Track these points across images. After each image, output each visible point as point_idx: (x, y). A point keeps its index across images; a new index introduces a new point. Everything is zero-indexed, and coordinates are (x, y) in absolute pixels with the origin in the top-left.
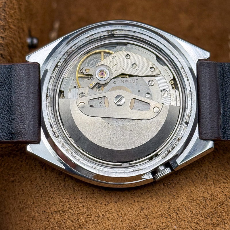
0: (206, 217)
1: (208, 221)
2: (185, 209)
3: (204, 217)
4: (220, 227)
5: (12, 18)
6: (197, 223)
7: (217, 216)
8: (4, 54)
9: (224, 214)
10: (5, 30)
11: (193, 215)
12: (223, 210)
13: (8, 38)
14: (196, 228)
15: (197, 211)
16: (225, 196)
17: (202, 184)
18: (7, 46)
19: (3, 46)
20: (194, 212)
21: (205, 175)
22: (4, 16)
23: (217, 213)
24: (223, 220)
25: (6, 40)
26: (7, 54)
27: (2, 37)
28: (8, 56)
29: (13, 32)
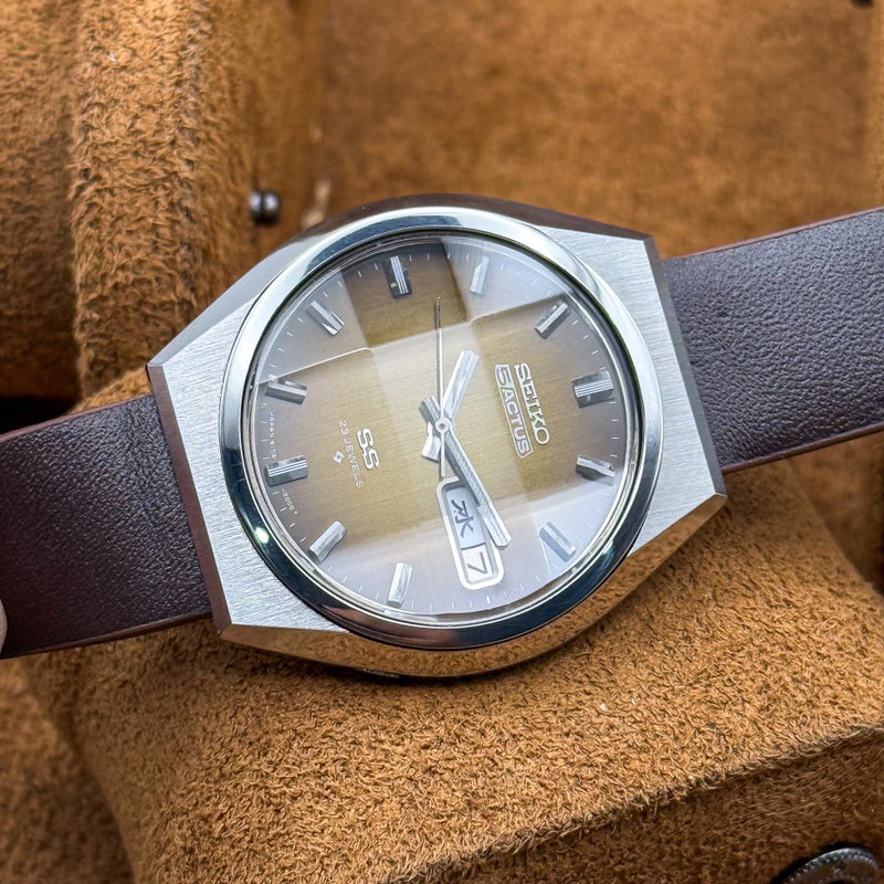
0: (691, 685)
1: (697, 693)
2: (634, 662)
3: (684, 682)
6: (665, 699)
8: (194, 210)
9: (743, 676)
10: (197, 141)
11: (654, 678)
12: (740, 668)
13: (205, 167)
14: (664, 710)
15: (665, 666)
16: (747, 631)
17: (682, 598)
18: (203, 188)
19: (190, 187)
20: (657, 670)
21: (691, 575)
22: (195, 104)
23: (721, 673)
24: (740, 691)
25: (199, 171)
26: (200, 209)
27: (189, 162)
28: (205, 216)
29: (218, 152)
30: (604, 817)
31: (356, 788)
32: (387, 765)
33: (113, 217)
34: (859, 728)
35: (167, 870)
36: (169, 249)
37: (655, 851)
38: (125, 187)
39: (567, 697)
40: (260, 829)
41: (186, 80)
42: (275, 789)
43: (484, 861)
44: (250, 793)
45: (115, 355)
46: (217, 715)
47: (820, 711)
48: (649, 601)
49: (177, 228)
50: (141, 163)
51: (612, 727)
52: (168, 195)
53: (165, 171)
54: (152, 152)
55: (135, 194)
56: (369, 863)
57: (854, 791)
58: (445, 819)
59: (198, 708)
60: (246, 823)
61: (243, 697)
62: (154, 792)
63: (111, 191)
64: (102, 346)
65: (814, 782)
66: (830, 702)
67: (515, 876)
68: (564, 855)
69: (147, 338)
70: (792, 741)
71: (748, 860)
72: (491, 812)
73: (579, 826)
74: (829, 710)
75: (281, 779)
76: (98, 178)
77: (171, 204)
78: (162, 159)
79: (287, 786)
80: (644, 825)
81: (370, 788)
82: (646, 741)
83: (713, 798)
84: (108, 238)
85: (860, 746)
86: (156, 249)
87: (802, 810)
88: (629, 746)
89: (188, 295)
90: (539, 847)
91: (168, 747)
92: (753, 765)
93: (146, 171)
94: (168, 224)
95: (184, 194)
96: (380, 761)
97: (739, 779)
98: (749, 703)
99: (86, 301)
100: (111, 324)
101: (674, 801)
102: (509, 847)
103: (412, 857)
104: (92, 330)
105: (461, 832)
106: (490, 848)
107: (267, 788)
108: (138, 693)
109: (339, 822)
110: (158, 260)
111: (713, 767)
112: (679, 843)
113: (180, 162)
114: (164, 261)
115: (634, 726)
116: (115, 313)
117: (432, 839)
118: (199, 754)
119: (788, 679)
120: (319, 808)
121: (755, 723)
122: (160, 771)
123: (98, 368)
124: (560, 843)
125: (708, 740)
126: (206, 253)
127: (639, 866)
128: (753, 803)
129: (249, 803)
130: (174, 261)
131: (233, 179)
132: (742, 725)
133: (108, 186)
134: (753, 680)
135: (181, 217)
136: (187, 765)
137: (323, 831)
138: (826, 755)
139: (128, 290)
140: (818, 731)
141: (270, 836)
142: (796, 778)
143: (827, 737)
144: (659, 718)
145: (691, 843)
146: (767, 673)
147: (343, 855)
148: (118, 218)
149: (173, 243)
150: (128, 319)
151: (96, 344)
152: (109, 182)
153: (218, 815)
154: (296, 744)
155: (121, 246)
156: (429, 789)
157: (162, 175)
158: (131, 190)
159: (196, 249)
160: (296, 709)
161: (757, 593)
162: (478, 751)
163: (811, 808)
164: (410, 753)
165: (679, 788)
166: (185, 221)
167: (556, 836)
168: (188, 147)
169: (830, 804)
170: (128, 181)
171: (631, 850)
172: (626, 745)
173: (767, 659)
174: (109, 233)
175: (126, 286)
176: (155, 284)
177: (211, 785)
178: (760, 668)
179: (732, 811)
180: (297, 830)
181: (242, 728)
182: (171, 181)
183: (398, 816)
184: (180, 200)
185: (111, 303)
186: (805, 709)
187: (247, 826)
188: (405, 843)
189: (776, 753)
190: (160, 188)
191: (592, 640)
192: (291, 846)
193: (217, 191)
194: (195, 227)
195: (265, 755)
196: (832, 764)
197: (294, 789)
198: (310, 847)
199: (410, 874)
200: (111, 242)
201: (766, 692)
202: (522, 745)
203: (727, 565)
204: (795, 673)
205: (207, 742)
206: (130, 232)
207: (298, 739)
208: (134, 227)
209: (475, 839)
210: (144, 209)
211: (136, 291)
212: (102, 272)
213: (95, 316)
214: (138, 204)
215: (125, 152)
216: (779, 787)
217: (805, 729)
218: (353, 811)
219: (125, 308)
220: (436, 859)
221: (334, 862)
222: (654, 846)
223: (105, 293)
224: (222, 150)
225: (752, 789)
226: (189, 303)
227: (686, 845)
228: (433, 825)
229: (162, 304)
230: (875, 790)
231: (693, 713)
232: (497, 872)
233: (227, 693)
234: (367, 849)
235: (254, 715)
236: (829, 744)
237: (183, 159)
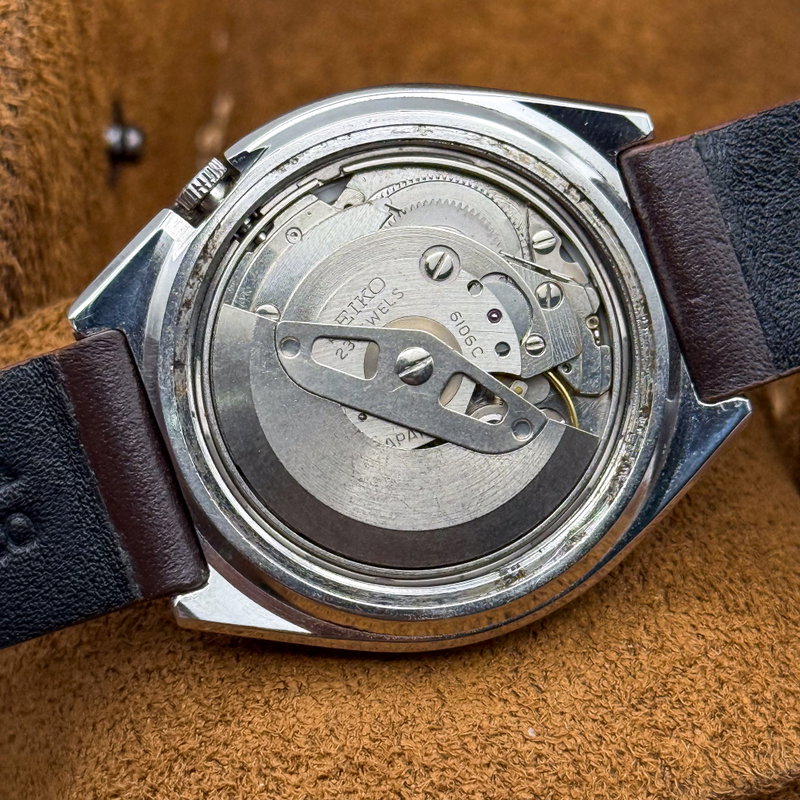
0: (633, 706)
1: (640, 716)
2: (568, 677)
3: (626, 702)
4: (678, 737)
5: (51, 50)
6: (602, 723)
7: (670, 702)
8: (16, 162)
9: (694, 697)
10: (23, 84)
11: (591, 697)
12: (691, 686)
13: (31, 111)
14: (600, 737)
15: (605, 683)
16: (701, 642)
17: (628, 600)
18: (29, 136)
19: (12, 136)
20: (595, 688)
21: (641, 574)
22: (23, 41)
23: (669, 692)
24: (689, 715)
25: (24, 118)
26: (26, 161)
27: (12, 107)
28: (31, 168)
29: (51, 93)
39: (491, 718)
41: (13, 12)
46: (94, 726)
47: (783, 740)
48: (590, 604)
51: (540, 756)
59: (74, 715)
61: (122, 707)
70: (748, 774)
74: (793, 738)
82: (578, 773)
88: (559, 779)
95: (4, 143)
98: (700, 728)
108: (13, 690)
115: (565, 755)
118: (73, 770)
119: (746, 700)
121: (706, 753)
125: (650, 774)
126: (32, 210)
132: (691, 756)
134: (705, 701)
140: (779, 763)
143: (790, 771)
144: (595, 746)
146: (723, 692)
154: (177, 767)
160: (180, 725)
161: (716, 595)
162: (384, 782)
164: (305, 783)
166: (6, 175)
168: (11, 90)
172: (555, 778)
173: (723, 676)
178: (715, 685)
181: (120, 744)
186: (765, 736)
189: (729, 790)
191: (521, 649)
194: (18, 182)
201: (719, 716)
202: (434, 776)
203: (682, 560)
204: (755, 694)
205: (82, 757)
207: (180, 760)
217: (764, 760)
224: (56, 90)
231: (634, 740)
235: (133, 729)
236: (792, 779)
237: (4, 103)
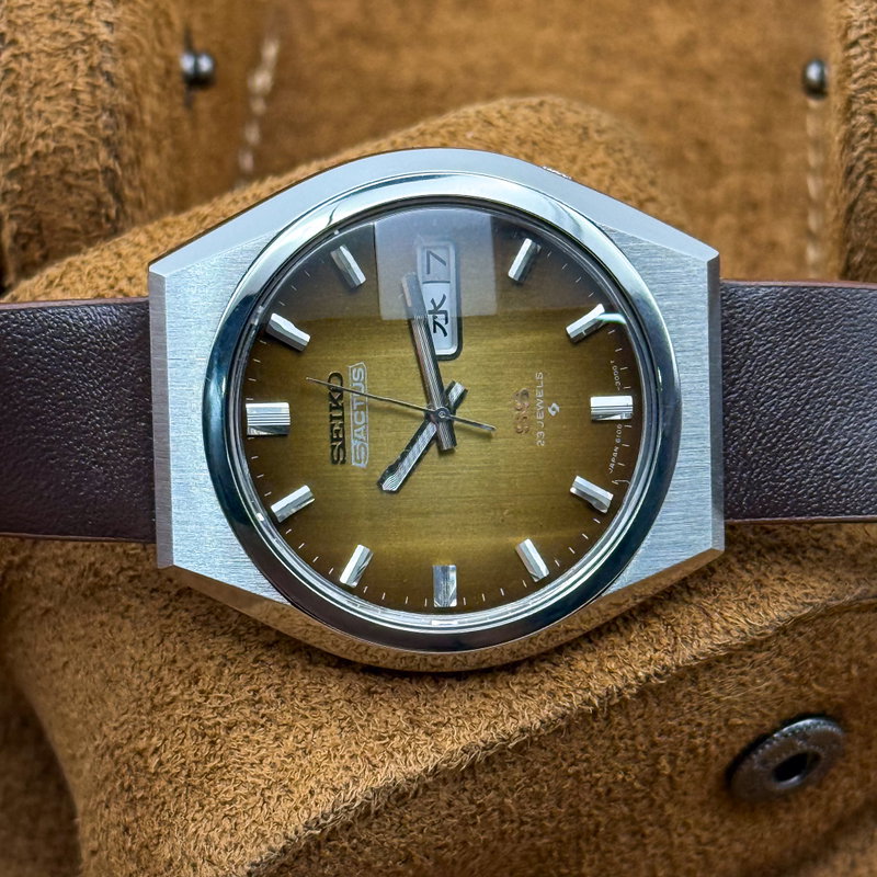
8: (115, 74)
10: (116, 2)
13: (125, 28)
18: (124, 50)
19: (110, 50)
25: (119, 33)
26: (122, 73)
27: (108, 24)
28: (127, 80)
29: (140, 13)
30: (553, 723)
31: (293, 714)
32: (323, 688)
33: (31, 82)
34: (810, 604)
35: (107, 807)
36: (89, 116)
37: (608, 748)
38: (42, 51)
40: (196, 762)
42: (208, 719)
43: (430, 779)
44: (184, 724)
45: (39, 227)
46: (144, 642)
47: (769, 590)
49: (98, 92)
50: (58, 26)
52: (87, 59)
53: (84, 34)
54: (70, 14)
55: (53, 59)
56: (312, 793)
57: (811, 665)
58: (388, 740)
60: (183, 757)
61: (169, 622)
62: (86, 723)
63: (28, 55)
64: (25, 219)
65: (768, 662)
66: (779, 579)
67: (465, 790)
68: (514, 763)
69: (72, 209)
70: (742, 623)
71: (706, 745)
72: (435, 728)
73: (527, 735)
74: (778, 588)
75: (214, 709)
76: (14, 42)
77: (91, 68)
78: (80, 21)
79: (220, 715)
80: (595, 725)
81: (307, 714)
83: (663, 690)
84: (26, 106)
85: (814, 620)
86: (76, 116)
87: (758, 690)
89: (111, 162)
90: (488, 759)
91: (97, 676)
92: (703, 654)
93: (64, 34)
94: (88, 89)
95: (103, 57)
96: (316, 684)
97: (690, 669)
99: (6, 172)
100: (33, 195)
101: (625, 700)
102: (456, 764)
103: (356, 782)
104: (13, 202)
105: (405, 752)
106: (436, 767)
107: (201, 718)
109: (277, 751)
110: (79, 127)
111: (663, 660)
112: (633, 738)
113: (99, 24)
114: (85, 128)
116: (37, 182)
117: (374, 762)
118: (129, 684)
120: (255, 737)
121: (702, 609)
122: (91, 702)
123: (22, 241)
124: (510, 754)
125: (655, 633)
126: (130, 118)
127: (593, 765)
128: (707, 689)
129: (183, 736)
130: (94, 128)
131: (161, 42)
132: (690, 613)
133: (22, 50)
135: (101, 81)
136: (117, 695)
137: (261, 762)
138: (778, 634)
139: (50, 159)
140: (769, 611)
141: (208, 770)
142: (749, 660)
143: (778, 617)
145: (646, 736)
147: (285, 786)
148: (36, 85)
149: (94, 109)
150: (50, 189)
151: (19, 215)
152: (26, 46)
153: (152, 749)
154: (227, 671)
155: (40, 113)
156: (369, 710)
157: (80, 38)
158: (49, 55)
159: (118, 115)
160: (224, 634)
163: (767, 688)
165: (629, 686)
166: (106, 85)
167: (504, 747)
168: (106, 8)
169: (787, 681)
170: (45, 45)
171: (584, 750)
174: (28, 100)
175: (46, 156)
176: (76, 152)
177: (144, 717)
179: (685, 701)
180: (234, 763)
181: (171, 656)
182: (90, 44)
183: (339, 741)
184: (100, 64)
185: (33, 173)
186: (753, 590)
187: (183, 760)
188: (347, 768)
189: (726, 639)
190: (78, 51)
192: (230, 780)
193: (141, 53)
194: (117, 92)
195: (196, 683)
196: (785, 642)
197: (229, 718)
198: (250, 779)
199: (354, 800)
200: (30, 109)
205: (136, 670)
206: (49, 99)
207: (229, 664)
208: (53, 93)
209: (419, 758)
210: (63, 73)
211: (59, 160)
212: (21, 140)
213: (17, 187)
214: (56, 69)
215: (41, 15)
216: (733, 670)
217: (754, 610)
218: (291, 738)
219: (47, 177)
220: (380, 783)
221: (276, 794)
222: (607, 743)
223: (26, 163)
224: (144, 11)
225: (704, 677)
226: (113, 171)
227: (641, 738)
228: (375, 748)
229: (85, 173)
230: (833, 661)
232: (445, 788)
233: (153, 619)
234: (309, 778)
235: (182, 641)
236: (781, 624)
237: (101, 21)
